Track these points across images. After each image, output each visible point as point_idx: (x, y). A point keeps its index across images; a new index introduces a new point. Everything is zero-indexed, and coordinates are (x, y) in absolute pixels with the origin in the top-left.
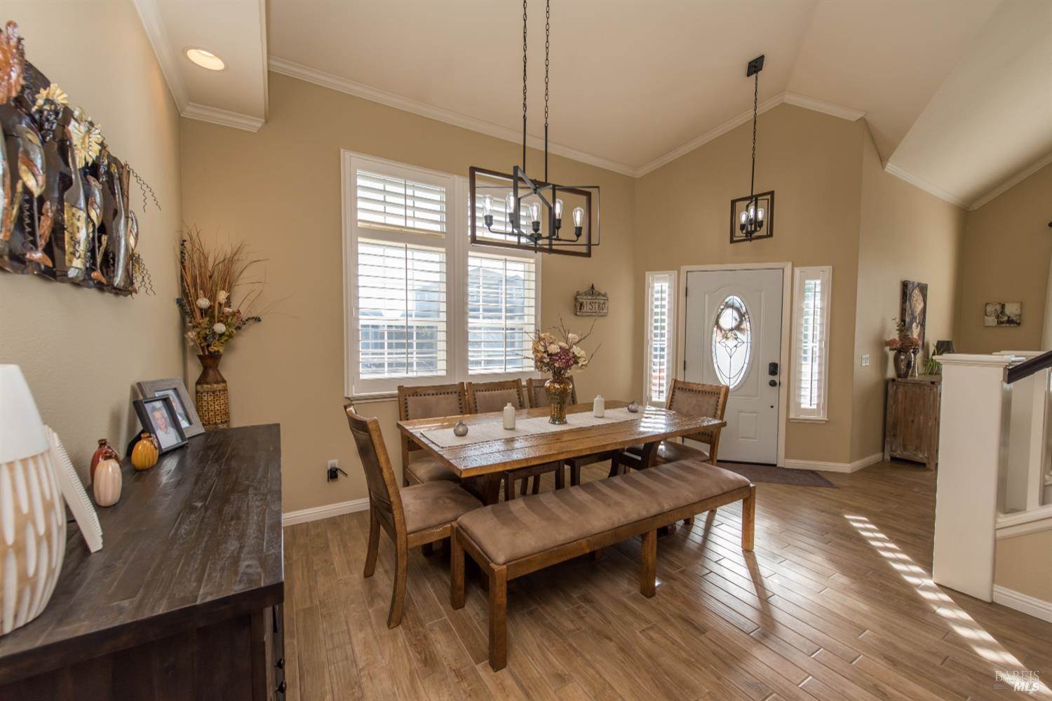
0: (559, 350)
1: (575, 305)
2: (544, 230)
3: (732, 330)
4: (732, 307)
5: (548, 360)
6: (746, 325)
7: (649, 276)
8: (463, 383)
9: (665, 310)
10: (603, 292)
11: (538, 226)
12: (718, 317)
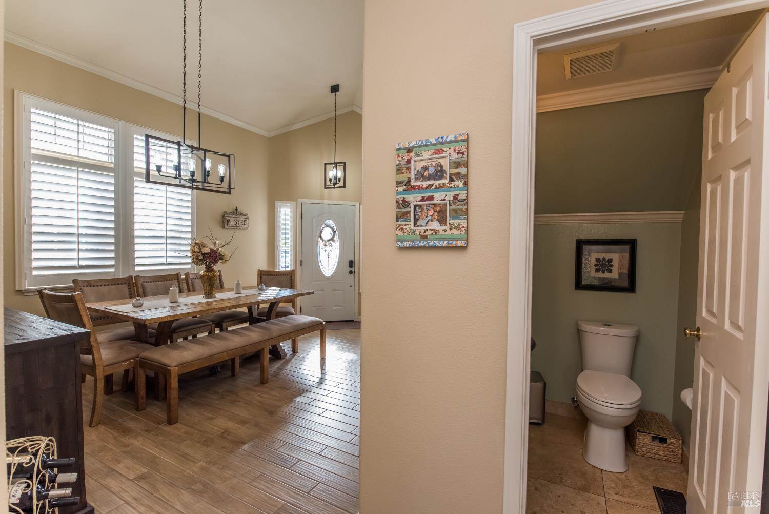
0: (209, 251)
1: (223, 221)
2: (199, 177)
3: (329, 240)
4: (329, 226)
5: (202, 258)
6: (336, 238)
7: (278, 204)
8: (132, 277)
9: (288, 227)
10: (244, 213)
11: (194, 174)
12: (321, 232)
